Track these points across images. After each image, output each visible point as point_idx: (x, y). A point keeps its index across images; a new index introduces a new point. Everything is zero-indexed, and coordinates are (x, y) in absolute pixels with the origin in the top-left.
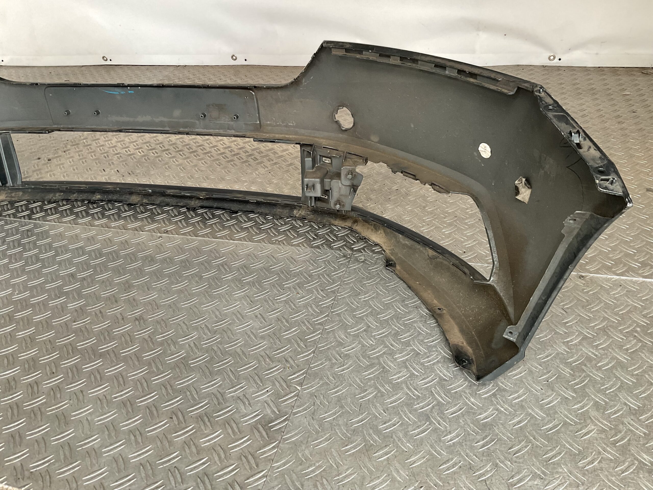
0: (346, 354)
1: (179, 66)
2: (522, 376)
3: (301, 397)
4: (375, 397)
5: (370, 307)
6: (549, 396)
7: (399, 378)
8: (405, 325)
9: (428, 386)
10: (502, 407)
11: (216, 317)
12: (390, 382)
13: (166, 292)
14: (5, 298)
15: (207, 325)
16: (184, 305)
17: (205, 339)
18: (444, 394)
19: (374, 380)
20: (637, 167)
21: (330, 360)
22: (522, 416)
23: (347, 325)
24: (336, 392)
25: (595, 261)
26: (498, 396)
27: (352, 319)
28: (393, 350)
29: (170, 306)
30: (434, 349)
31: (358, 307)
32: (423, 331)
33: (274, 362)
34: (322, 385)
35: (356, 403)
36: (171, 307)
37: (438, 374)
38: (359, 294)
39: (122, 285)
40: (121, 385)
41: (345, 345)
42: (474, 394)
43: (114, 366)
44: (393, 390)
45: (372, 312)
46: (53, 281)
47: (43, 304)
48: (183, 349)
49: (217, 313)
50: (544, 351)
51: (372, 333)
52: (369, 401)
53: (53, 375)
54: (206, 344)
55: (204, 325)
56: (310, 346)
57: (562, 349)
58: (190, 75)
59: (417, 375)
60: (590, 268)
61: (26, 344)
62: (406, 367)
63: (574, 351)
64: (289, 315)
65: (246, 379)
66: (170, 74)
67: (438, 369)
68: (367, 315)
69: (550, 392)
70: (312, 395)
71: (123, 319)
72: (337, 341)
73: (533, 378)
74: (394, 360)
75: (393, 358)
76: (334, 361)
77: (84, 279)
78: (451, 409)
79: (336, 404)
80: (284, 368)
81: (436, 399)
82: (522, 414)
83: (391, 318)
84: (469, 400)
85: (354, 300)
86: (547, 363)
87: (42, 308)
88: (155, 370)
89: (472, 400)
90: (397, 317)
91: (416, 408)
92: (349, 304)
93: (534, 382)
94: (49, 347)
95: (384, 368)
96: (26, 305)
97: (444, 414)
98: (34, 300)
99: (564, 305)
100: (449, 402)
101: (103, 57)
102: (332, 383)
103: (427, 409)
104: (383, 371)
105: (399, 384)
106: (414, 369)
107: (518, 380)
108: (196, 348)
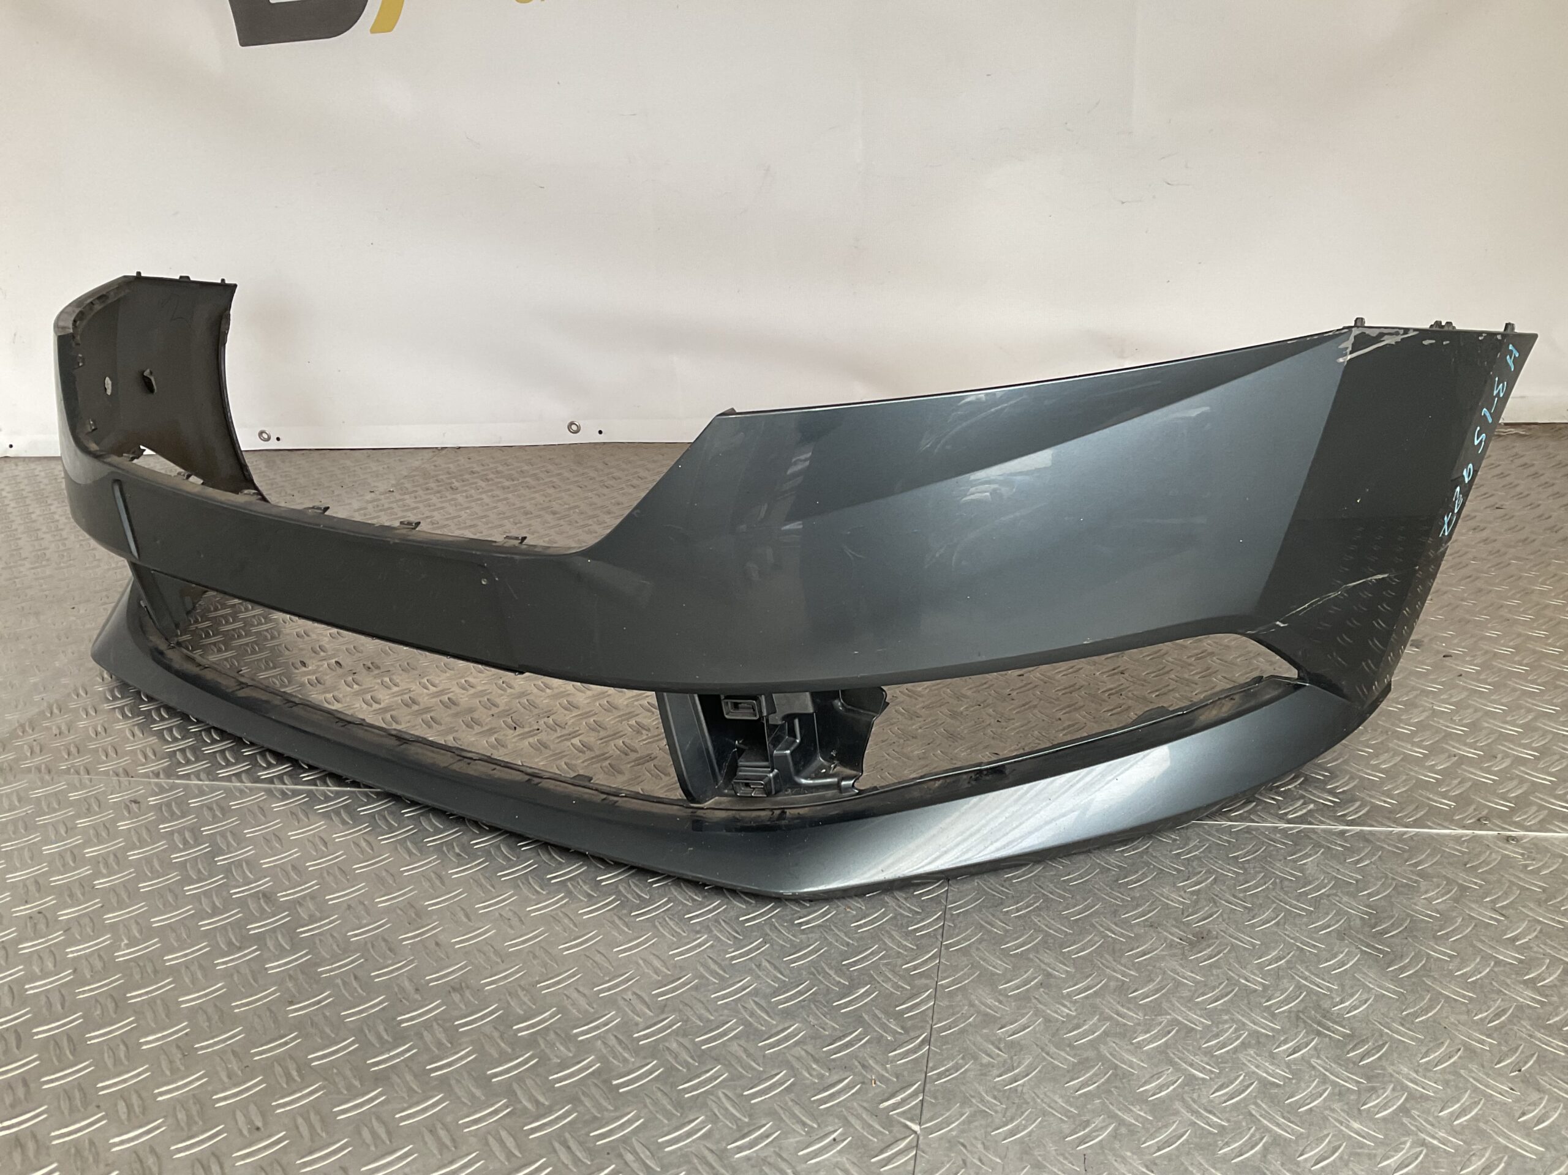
0: (1012, 1042)
1: (443, 448)
2: (1454, 1063)
3: (927, 1149)
4: (1115, 1137)
5: (1039, 930)
6: (1535, 1104)
7: (1161, 1088)
8: (1138, 967)
9: (1238, 1103)
10: (1434, 1137)
11: (657, 971)
12: (1142, 1099)
13: (515, 921)
14: (96, 956)
15: (638, 992)
16: (568, 949)
17: (641, 1026)
18: (1284, 1118)
19: (1100, 1098)
20: (1548, 612)
21: (975, 1058)
22: (1487, 1155)
23: (993, 974)
24: (1012, 1133)
25: (1531, 804)
26: (1415, 1113)
27: (1001, 960)
28: (1125, 1025)
29: (532, 953)
30: (1226, 1017)
31: (1007, 931)
32: (1186, 979)
33: (833, 1072)
34: (973, 1115)
35: (1071, 1154)
36: (535, 957)
37: (1254, 1072)
38: (1002, 903)
39: (399, 912)
40: (447, 1147)
41: (1004, 1022)
42: (1356, 1111)
43: (418, 1103)
44: (1155, 1117)
45: (1046, 942)
46: (215, 912)
47: (201, 967)
48: (589, 1053)
49: (657, 963)
50: (1485, 1003)
51: (1061, 989)
52: (1102, 1148)
53: (257, 1134)
54: (646, 1037)
55: (630, 993)
56: (914, 1027)
57: (1526, 997)
58: (475, 465)
59: (1203, 1079)
60: (1525, 820)
61: (171, 1062)
62: (1171, 1062)
63: (1555, 999)
64: (840, 959)
65: (772, 1114)
66: (426, 466)
67: (1250, 1061)
68: (1035, 949)
69: (1535, 1096)
70: (952, 1143)
71: (417, 990)
72: (979, 1012)
73: (1483, 1066)
74: (1136, 1047)
75: (1132, 1044)
76: (986, 1059)
77: (299, 902)
78: (1312, 1150)
79: (1021, 1159)
80: (863, 1083)
81: (1268, 1130)
82: (1485, 1149)
83: (1098, 952)
84: (1348, 1127)
85: (993, 915)
86: (1503, 1031)
87: (199, 975)
88: (529, 1106)
89: (1356, 1125)
90: (1113, 949)
91: (1225, 1154)
92: (982, 926)
93: (1488, 1075)
94: (234, 1066)
95: (1116, 1067)
96: (156, 972)
97: (1298, 1164)
98: (172, 959)
99: (1494, 902)
100: (1302, 1134)
101: (261, 433)
102: (996, 1112)
103: (1253, 1155)
104: (1115, 1075)
105: (1164, 1101)
106: (1191, 1065)
107: (1450, 1073)
108: (624, 1049)
